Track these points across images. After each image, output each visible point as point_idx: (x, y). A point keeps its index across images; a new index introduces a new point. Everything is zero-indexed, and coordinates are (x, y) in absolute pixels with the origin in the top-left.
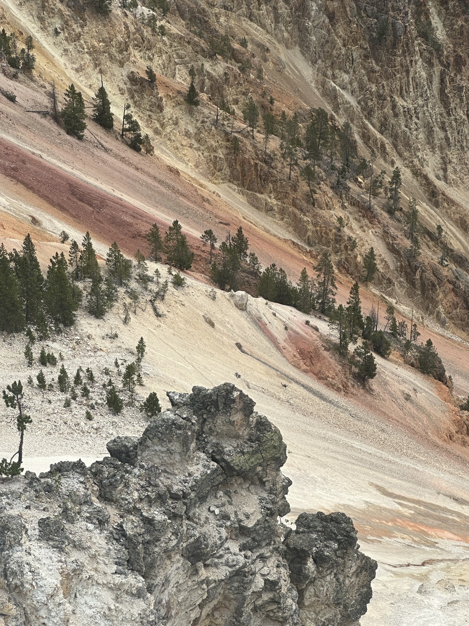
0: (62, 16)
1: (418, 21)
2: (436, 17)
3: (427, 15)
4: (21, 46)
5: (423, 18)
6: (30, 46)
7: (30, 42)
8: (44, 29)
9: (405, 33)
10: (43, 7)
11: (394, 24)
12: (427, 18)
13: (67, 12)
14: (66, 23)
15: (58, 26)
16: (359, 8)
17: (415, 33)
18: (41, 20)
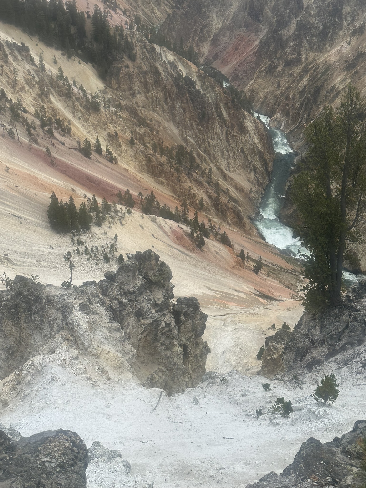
0: (81, 112)
1: (217, 111)
2: (224, 110)
3: (220, 109)
4: (66, 124)
5: (219, 110)
6: (70, 124)
7: (69, 122)
8: (74, 117)
9: (212, 115)
10: (74, 108)
11: (208, 112)
12: (220, 110)
13: (83, 110)
14: (83, 114)
15: (80, 116)
16: (194, 106)
17: (216, 116)
18: (73, 113)
